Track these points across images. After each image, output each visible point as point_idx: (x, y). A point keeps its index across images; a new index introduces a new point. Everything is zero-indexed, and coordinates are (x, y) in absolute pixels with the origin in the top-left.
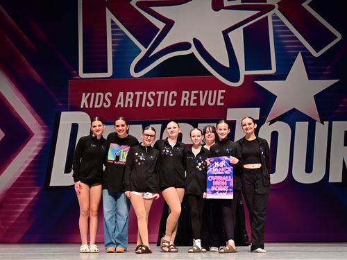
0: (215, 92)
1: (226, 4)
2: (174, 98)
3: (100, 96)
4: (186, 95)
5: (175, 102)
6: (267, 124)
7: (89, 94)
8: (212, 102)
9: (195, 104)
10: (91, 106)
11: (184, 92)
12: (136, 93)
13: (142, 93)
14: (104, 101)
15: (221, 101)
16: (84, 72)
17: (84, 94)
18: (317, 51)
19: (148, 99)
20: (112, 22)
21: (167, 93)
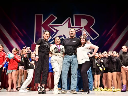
1: (72, 26)
16: (35, 42)
17: (35, 48)
18: (93, 39)
20: (43, 30)
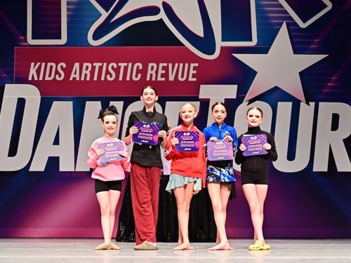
0: (187, 65)
2: (138, 71)
3: (51, 67)
4: (152, 68)
5: (139, 75)
6: (245, 103)
7: (39, 64)
8: (182, 77)
9: (164, 79)
10: (41, 79)
11: (150, 65)
12: (94, 64)
13: (101, 64)
14: (57, 72)
15: (194, 76)
16: (33, 38)
17: (33, 64)
18: (304, 22)
19: (108, 71)
21: (130, 64)
